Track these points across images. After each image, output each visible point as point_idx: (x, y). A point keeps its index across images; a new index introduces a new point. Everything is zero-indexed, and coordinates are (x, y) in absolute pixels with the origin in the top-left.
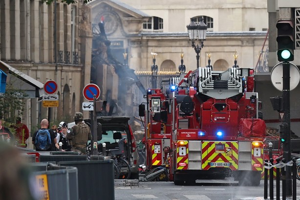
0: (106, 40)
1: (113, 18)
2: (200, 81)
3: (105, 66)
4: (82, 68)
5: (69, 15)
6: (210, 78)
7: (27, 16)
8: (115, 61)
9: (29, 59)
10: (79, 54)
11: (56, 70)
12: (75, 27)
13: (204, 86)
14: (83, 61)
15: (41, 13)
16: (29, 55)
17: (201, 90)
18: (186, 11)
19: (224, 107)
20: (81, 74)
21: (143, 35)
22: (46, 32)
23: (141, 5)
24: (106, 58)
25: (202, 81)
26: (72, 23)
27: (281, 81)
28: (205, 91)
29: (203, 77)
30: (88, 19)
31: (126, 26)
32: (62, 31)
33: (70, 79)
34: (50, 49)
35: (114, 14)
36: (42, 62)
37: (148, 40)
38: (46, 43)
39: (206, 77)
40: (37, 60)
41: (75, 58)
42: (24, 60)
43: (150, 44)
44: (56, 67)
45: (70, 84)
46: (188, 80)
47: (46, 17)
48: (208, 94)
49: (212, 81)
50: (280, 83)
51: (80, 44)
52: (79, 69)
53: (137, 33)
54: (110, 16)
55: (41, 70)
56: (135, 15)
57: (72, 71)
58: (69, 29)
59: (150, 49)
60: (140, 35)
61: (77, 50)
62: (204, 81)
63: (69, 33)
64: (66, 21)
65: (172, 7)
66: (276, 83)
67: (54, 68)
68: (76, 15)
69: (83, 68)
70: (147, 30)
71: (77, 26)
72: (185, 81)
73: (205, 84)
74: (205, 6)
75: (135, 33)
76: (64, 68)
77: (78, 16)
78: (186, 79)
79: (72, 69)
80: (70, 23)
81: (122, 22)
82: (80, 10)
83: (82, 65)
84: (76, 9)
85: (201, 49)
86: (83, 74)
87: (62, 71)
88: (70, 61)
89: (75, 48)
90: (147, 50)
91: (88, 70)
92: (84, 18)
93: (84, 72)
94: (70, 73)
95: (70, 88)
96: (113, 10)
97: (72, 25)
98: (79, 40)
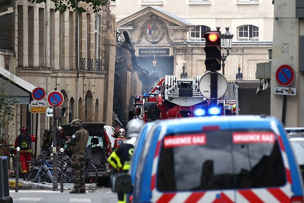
0: (130, 48)
1: (159, 27)
2: (166, 89)
3: (129, 73)
4: (105, 75)
5: (93, 24)
6: (176, 87)
7: (46, 24)
8: (140, 68)
9: (49, 66)
10: (103, 62)
11: (78, 77)
12: (99, 35)
13: (169, 93)
14: (107, 68)
15: (62, 21)
16: (49, 62)
17: (166, 98)
18: (233, 20)
19: (189, 114)
20: (105, 80)
21: (187, 43)
22: (67, 40)
23: (190, 15)
24: (130, 65)
25: (168, 89)
26: (96, 31)
27: (209, 89)
28: (171, 99)
29: (169, 85)
30: (113, 27)
31: (172, 34)
32: (85, 39)
33: (93, 86)
34: (71, 56)
35: (160, 23)
36: (62, 69)
37: (193, 49)
38: (67, 51)
39: (172, 85)
40: (57, 67)
41: (99, 65)
42: (43, 67)
43: (195, 51)
44: (78, 74)
45: (93, 90)
46: (160, 88)
47: (67, 25)
48: (174, 102)
49: (177, 88)
50: (208, 91)
51: (104, 52)
52: (103, 76)
53: (183, 41)
54: (157, 25)
55: (61, 77)
56: (180, 24)
57: (96, 78)
58: (93, 37)
59: (195, 56)
60: (184, 43)
61: (101, 57)
62: (169, 89)
63: (93, 41)
64: (89, 29)
65: (219, 16)
66: (204, 92)
67: (76, 75)
68: (100, 24)
69: (107, 75)
70: (195, 38)
71: (101, 34)
72: (157, 88)
73: (170, 92)
74: (251, 16)
75: (180, 41)
76: (86, 75)
77: (102, 25)
78: (158, 87)
79: (94, 75)
80: (94, 31)
81: (169, 30)
82: (104, 19)
83: (106, 72)
84: (100, 18)
85: (226, 57)
86: (106, 81)
87: (84, 77)
88: (94, 68)
89: (99, 56)
90: (192, 57)
91: (112, 77)
92: (109, 27)
93: (108, 79)
94: (93, 80)
95: (93, 95)
96: (159, 19)
97: (96, 33)
98: (103, 48)
